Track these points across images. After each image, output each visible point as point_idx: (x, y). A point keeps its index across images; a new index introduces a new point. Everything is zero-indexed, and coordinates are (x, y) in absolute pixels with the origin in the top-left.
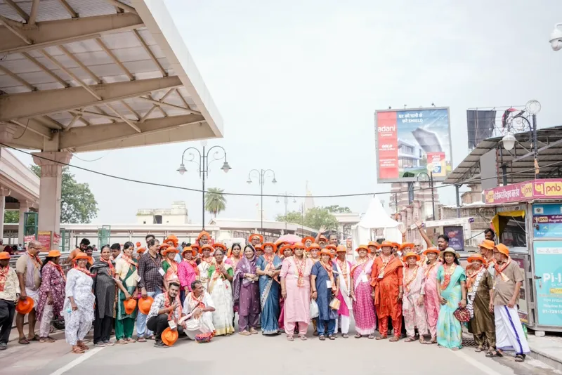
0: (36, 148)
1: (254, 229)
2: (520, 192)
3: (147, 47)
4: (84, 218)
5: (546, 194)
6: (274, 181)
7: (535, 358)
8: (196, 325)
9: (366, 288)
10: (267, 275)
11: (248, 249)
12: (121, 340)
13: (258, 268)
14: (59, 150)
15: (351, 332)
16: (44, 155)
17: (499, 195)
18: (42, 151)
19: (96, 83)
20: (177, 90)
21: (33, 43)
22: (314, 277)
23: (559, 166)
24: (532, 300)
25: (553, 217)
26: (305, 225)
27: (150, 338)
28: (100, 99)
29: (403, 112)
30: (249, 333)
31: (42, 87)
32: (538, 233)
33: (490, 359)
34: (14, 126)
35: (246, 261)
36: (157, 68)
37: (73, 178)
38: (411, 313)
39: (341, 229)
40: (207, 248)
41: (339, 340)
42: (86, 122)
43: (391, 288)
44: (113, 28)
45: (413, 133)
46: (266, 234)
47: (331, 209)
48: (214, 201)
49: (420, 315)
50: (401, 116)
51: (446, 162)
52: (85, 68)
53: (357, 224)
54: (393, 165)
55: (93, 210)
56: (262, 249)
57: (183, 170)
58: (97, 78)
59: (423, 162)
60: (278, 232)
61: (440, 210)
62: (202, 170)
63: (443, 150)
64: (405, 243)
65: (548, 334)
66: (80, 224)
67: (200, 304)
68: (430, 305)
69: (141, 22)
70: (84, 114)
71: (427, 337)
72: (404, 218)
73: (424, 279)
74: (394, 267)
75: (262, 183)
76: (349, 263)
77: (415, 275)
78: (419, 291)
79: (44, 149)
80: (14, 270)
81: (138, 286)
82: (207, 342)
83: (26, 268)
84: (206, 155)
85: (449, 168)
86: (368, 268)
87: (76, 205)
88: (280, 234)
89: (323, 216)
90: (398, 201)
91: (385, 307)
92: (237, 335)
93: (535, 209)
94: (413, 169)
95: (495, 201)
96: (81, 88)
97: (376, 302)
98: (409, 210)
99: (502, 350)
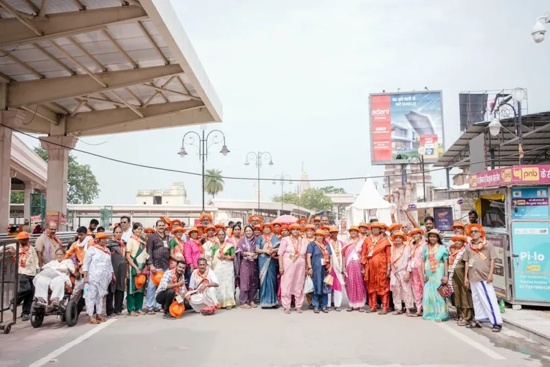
0: (43, 133)
1: (251, 209)
2: (501, 177)
3: (150, 37)
4: (86, 198)
5: (523, 179)
6: (271, 163)
7: (510, 329)
8: (201, 299)
9: (357, 265)
10: (266, 254)
11: (248, 229)
12: (133, 313)
13: (258, 247)
14: (66, 135)
15: (344, 306)
16: (52, 140)
17: (481, 180)
18: (49, 135)
19: (101, 71)
20: (178, 77)
21: (43, 34)
22: (309, 255)
23: (546, 150)
24: (510, 276)
25: (530, 200)
26: (301, 205)
27: (159, 311)
28: (105, 86)
29: (397, 95)
30: (249, 307)
31: (49, 75)
32: (516, 215)
33: (470, 329)
34: (23, 111)
35: (246, 240)
36: (160, 56)
37: (75, 160)
38: (399, 289)
39: (335, 210)
40: (212, 228)
41: (332, 313)
42: (90, 107)
43: (380, 266)
44: (119, 20)
45: (407, 116)
46: (263, 214)
47: (327, 190)
48: (212, 183)
49: (406, 291)
50: (394, 99)
51: (439, 144)
52: (91, 56)
53: (352, 205)
54: (387, 147)
55: (95, 191)
56: (261, 229)
57: (183, 153)
58: (102, 66)
59: (416, 145)
60: (275, 212)
61: (431, 192)
62: (202, 153)
63: (436, 133)
64: (395, 224)
65: (524, 307)
66: (82, 204)
67: (204, 280)
68: (415, 281)
69: (145, 14)
70: (89, 100)
71: (413, 311)
72: (396, 199)
73: (410, 258)
74: (382, 246)
75: (259, 165)
76: (341, 242)
77: (402, 254)
78: (406, 269)
79: (51, 134)
80: (34, 248)
81: (147, 263)
82: (211, 314)
83: (44, 247)
84: (205, 139)
85: (442, 151)
86: (358, 247)
87: (78, 187)
88: (276, 214)
89: (318, 196)
90: (391, 182)
91: (374, 283)
92: (239, 309)
93: (514, 193)
94: (406, 151)
95: (478, 185)
96: (87, 75)
97: (366, 279)
98: (401, 191)
99: (481, 322)
